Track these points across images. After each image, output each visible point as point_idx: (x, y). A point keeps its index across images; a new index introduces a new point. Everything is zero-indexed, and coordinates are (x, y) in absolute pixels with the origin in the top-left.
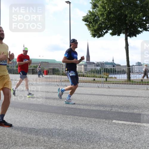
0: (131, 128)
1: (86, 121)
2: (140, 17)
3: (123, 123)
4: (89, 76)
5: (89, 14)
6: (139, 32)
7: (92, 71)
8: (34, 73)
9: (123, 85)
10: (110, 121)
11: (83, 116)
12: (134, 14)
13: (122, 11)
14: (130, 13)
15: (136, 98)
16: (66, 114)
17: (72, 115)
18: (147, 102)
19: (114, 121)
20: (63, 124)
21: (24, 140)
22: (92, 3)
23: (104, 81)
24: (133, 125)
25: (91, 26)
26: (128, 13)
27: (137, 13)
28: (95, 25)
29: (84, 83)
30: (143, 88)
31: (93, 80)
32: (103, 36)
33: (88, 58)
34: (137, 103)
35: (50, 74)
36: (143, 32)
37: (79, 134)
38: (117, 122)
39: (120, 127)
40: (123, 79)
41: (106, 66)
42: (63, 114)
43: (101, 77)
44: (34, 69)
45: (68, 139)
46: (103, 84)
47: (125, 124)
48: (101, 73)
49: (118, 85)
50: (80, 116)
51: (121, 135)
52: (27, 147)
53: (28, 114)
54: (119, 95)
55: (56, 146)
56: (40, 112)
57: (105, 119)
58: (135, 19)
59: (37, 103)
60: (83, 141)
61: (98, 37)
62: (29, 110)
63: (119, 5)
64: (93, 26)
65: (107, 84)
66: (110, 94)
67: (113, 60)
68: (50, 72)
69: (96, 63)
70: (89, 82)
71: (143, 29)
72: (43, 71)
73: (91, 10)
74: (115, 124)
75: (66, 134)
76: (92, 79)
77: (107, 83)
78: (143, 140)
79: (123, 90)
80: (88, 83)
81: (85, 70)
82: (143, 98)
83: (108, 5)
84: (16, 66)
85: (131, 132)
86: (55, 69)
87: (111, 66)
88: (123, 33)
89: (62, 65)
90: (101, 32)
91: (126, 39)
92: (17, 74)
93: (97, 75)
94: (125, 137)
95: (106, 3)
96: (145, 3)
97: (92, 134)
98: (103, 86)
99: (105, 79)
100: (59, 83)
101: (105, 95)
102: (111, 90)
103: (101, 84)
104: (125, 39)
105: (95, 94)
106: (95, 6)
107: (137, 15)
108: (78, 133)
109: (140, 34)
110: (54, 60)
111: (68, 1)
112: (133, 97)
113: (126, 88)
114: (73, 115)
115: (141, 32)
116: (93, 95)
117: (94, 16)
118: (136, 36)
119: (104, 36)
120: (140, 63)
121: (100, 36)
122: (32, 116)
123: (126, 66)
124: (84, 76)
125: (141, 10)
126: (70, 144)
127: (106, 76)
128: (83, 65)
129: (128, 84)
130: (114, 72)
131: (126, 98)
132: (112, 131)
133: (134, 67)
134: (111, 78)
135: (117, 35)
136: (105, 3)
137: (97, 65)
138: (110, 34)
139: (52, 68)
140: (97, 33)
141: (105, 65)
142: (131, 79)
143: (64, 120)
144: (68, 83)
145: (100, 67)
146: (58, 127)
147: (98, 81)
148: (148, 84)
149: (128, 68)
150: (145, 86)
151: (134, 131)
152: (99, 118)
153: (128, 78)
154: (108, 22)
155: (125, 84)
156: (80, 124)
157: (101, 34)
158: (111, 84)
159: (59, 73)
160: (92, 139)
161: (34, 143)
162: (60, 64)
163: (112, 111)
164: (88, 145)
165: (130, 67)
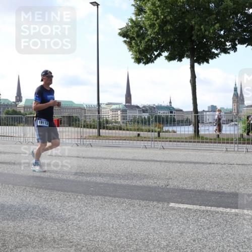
0: (200, 215)
1: (124, 205)
2: (214, 30)
3: (187, 208)
4: (130, 129)
5: (130, 24)
6: (214, 56)
7: (136, 121)
9: (186, 143)
10: (166, 204)
11: (120, 197)
12: (206, 25)
13: (186, 20)
14: (199, 23)
15: (208, 165)
16: (91, 194)
17: (100, 195)
18: (227, 171)
19: (172, 205)
20: (86, 210)
21: (18, 238)
22: (136, 5)
23: (156, 138)
24: (203, 211)
25: (133, 44)
26: (195, 23)
27: (210, 22)
28: (140, 42)
29: (121, 141)
30: (220, 149)
31: (137, 135)
32: (152, 61)
33: (128, 98)
34: (211, 174)
35: (64, 126)
37: (113, 227)
38: (177, 206)
39: (183, 215)
40: (187, 134)
41: (159, 111)
42: (86, 193)
43: (149, 131)
45: (94, 235)
46: (153, 142)
47: (191, 209)
48: (149, 124)
49: (178, 143)
50: (115, 197)
51: (183, 228)
53: (25, 195)
54: (180, 160)
56: (47, 191)
57: (156, 200)
58: (207, 33)
60: (119, 240)
61: (146, 63)
62: (27, 188)
63: (180, 10)
64: (137, 45)
65: (160, 143)
66: (165, 159)
67: (170, 103)
68: (64, 121)
69: (141, 107)
70: (130, 139)
71: (220, 50)
73: (134, 18)
74: (173, 209)
75: (91, 227)
76: (136, 133)
77: (160, 141)
78: (219, 235)
79: (187, 152)
80: (128, 140)
81: (124, 118)
82: (220, 166)
83: (163, 9)
84: (5, 111)
85: (200, 223)
86: (72, 116)
87: (167, 112)
88: (188, 57)
89: (83, 111)
90: (151, 55)
91: (192, 67)
92: (7, 125)
93: (143, 127)
94: (190, 230)
95: (159, 6)
96: (223, 6)
97: (135, 227)
98: (153, 146)
99: (156, 134)
100: (79, 140)
101: (157, 161)
102: (166, 152)
103: (150, 142)
104: (189, 66)
105: (141, 159)
106: (140, 11)
107: (211, 27)
108: (111, 226)
109: (214, 59)
110: (71, 102)
111: (95, 2)
112: (203, 163)
113: (192, 149)
114: (102, 195)
115: (217, 55)
116: (137, 160)
117: (139, 28)
118: (208, 62)
119: (155, 61)
120: (216, 106)
121: (149, 61)
122: (33, 198)
123: (191, 112)
124: (120, 129)
126: (98, 245)
127: (158, 128)
128: (119, 109)
129: (195, 142)
130: (172, 121)
131: (192, 165)
132: (169, 222)
133: (205, 113)
134: (166, 132)
135: (177, 60)
137: (143, 110)
138: (164, 58)
139: (66, 114)
140: (144, 56)
141: (156, 109)
142: (200, 133)
143: (87, 203)
144: (94, 140)
145: (148, 114)
146: (77, 216)
147: (145, 138)
148: (228, 143)
149: (195, 116)
150: (223, 145)
151: (204, 220)
152: (147, 200)
153: (195, 131)
154: (162, 38)
155: (191, 142)
156: (115, 210)
157: (150, 59)
158: (166, 143)
159: (79, 124)
160: (135, 235)
161: (36, 244)
162: (81, 109)
163: (168, 187)
164: (129, 246)
165: (199, 114)
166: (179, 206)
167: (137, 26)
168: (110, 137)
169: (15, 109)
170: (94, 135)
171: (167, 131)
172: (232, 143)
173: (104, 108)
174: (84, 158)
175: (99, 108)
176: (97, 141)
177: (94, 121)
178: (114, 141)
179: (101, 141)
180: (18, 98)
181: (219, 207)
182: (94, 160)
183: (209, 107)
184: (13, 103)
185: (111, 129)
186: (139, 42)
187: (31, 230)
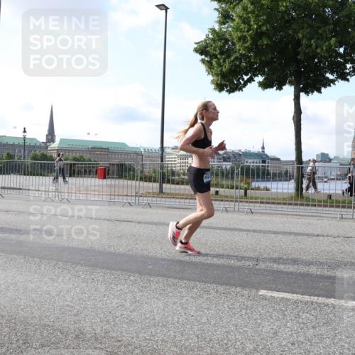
0: (302, 309)
2: (330, 46)
3: (283, 298)
5: (211, 36)
6: (328, 83)
8: (74, 174)
9: (284, 206)
10: (254, 291)
11: (189, 279)
12: (318, 39)
13: (290, 32)
14: (308, 36)
15: (315, 238)
16: (148, 274)
17: (161, 276)
18: (342, 247)
19: (262, 292)
20: (142, 296)
21: (45, 333)
22: (220, 10)
23: (241, 197)
24: (307, 303)
25: (214, 63)
26: (303, 36)
27: (324, 36)
28: (224, 61)
30: (332, 216)
32: (240, 89)
34: (318, 251)
35: (113, 178)
36: (336, 83)
37: (178, 322)
38: (269, 295)
39: (277, 307)
40: (280, 193)
41: (246, 160)
42: (140, 273)
43: (232, 188)
44: (75, 164)
45: (152, 332)
46: (237, 204)
47: (289, 300)
48: (233, 178)
49: (273, 206)
50: (182, 279)
51: (278, 326)
52: (53, 351)
53: (57, 272)
54: (275, 229)
55: (123, 349)
56: (87, 268)
57: (240, 286)
58: (319, 50)
59: (80, 246)
60: (187, 339)
61: (230, 91)
62: (60, 263)
63: (283, 17)
64: (220, 65)
65: (247, 204)
66: (254, 227)
67: (263, 148)
68: (113, 172)
69: (222, 153)
71: (337, 74)
72: (94, 170)
73: (217, 28)
74: (264, 298)
75: (147, 321)
77: (247, 202)
79: (285, 219)
82: (331, 240)
83: (257, 16)
84: (31, 155)
85: (302, 319)
86: (125, 164)
87: (258, 161)
88: (291, 83)
89: (140, 157)
90: (238, 81)
91: (297, 99)
92: (34, 175)
93: (224, 182)
94: (287, 330)
95: (253, 12)
96: (344, 13)
97: (209, 322)
98: (237, 208)
99: (243, 191)
100: (133, 198)
101: (242, 230)
102: (256, 217)
103: (233, 203)
104: (293, 97)
105: (219, 226)
106: (225, 17)
107: (325, 42)
108: (176, 320)
109: (328, 88)
110: (124, 144)
111: (163, 5)
112: (308, 235)
113: (291, 215)
114: (164, 276)
115: (333, 81)
116: (213, 228)
117: (223, 41)
118: (319, 91)
119: (244, 89)
120: (328, 154)
121: (235, 88)
122: (67, 277)
123: (293, 161)
125: (334, 30)
126: (157, 346)
127: (245, 184)
129: (296, 204)
130: (264, 174)
131: (292, 237)
132: (258, 316)
134: (256, 189)
136: (250, 12)
137: (224, 157)
138: (258, 85)
139: (116, 162)
141: (243, 157)
143: (142, 287)
144: (154, 199)
145: (231, 163)
146: (128, 304)
147: (226, 197)
148: (343, 207)
149: (298, 168)
150: (337, 209)
151: (308, 315)
152: (227, 284)
153: (297, 190)
154: (255, 57)
155: (290, 204)
156: (182, 297)
157: (237, 85)
158: (256, 205)
159: (134, 175)
160: (210, 333)
161: (71, 342)
162: (137, 154)
163: (257, 267)
164: (200, 348)
165: (304, 165)
166: (273, 295)
167: (220, 40)
168: (178, 194)
169: (45, 152)
170: (155, 191)
171: (258, 189)
172: (350, 207)
173: (169, 154)
174: (139, 223)
175: (162, 154)
176: (159, 199)
177: (155, 172)
178: (182, 201)
179: (164, 200)
180: (50, 137)
181: (330, 297)
182: (154, 226)
183: (317, 155)
184: (43, 145)
185: (178, 184)
186: (221, 61)
187: (64, 321)
